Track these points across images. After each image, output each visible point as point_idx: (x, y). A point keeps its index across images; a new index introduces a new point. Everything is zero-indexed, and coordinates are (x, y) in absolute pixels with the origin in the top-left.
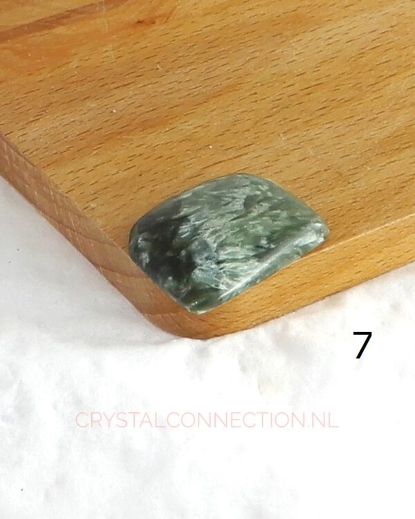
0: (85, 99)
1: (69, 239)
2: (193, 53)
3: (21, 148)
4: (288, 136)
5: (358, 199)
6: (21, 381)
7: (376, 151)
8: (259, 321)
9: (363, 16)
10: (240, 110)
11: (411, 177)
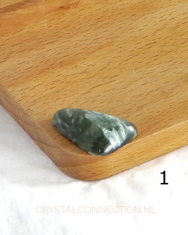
0: (31, 50)
1: (20, 125)
2: (89, 25)
4: (137, 71)
5: (173, 106)
7: (184, 80)
8: (119, 171)
9: (180, 5)
10: (112, 56)
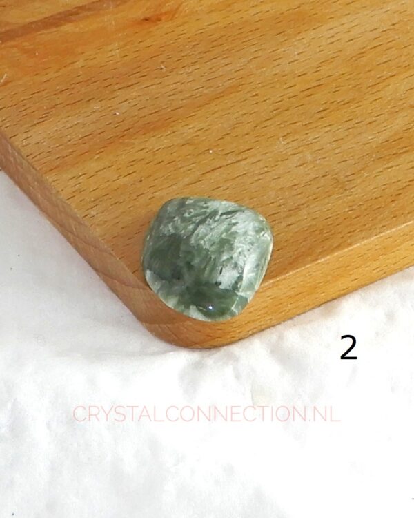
0: (89, 101)
1: (71, 243)
2: (197, 52)
3: (25, 152)
4: (287, 141)
5: (354, 207)
6: (15, 399)
7: (374, 156)
8: (255, 331)
9: (365, 13)
10: (241, 113)
11: (408, 184)
